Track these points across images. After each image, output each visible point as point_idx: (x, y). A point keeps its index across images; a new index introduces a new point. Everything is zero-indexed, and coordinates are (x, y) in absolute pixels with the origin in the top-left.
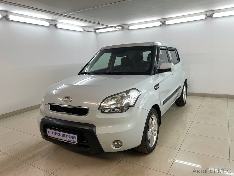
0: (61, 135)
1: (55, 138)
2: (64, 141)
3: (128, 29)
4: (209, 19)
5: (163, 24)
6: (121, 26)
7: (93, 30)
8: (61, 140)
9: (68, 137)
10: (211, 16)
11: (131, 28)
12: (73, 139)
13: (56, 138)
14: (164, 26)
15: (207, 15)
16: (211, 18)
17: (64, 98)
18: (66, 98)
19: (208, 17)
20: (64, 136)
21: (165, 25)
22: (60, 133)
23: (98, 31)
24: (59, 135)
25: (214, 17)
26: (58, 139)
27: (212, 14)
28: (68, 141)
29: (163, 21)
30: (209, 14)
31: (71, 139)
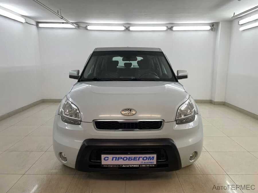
0: (129, 159)
1: (117, 165)
2: (134, 166)
3: (86, 28)
4: (169, 31)
5: (127, 29)
6: (76, 23)
7: (34, 23)
8: (128, 165)
9: (141, 159)
10: (171, 29)
11: (89, 28)
12: (150, 161)
13: (119, 165)
14: (127, 32)
15: (167, 27)
16: (171, 31)
17: (123, 111)
18: (126, 110)
19: (169, 29)
20: (135, 159)
21: (129, 30)
22: (128, 156)
23: (41, 25)
24: (126, 160)
25: (174, 30)
26: (122, 165)
27: (172, 27)
28: (140, 165)
29: (127, 26)
30: (170, 26)
31: (147, 161)
